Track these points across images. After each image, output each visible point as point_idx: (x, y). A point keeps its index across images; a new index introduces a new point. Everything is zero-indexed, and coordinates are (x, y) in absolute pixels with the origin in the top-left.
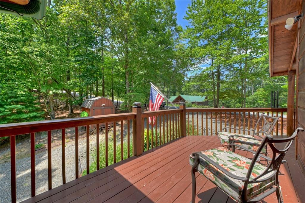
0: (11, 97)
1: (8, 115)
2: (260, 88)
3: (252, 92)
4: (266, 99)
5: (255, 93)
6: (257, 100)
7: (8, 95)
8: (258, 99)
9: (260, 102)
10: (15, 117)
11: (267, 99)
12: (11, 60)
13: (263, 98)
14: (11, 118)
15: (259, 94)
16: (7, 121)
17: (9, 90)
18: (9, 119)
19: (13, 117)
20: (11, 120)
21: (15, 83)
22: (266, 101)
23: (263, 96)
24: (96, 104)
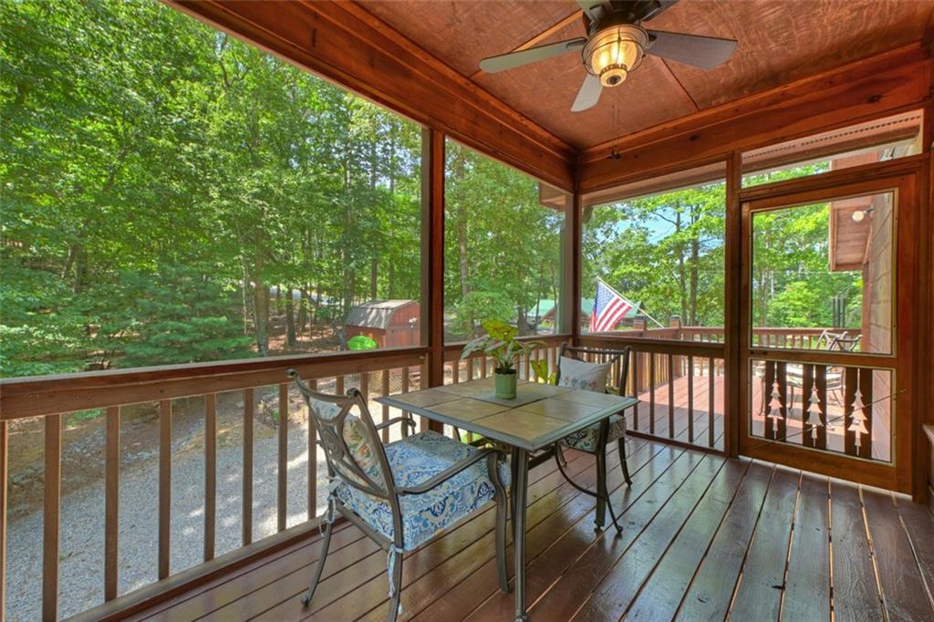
2: (796, 280)
3: (772, 290)
4: (812, 311)
5: (782, 296)
6: (787, 315)
8: (789, 312)
9: (795, 319)
11: (814, 313)
13: (805, 309)
15: (794, 299)
22: (812, 317)
23: (805, 305)
24: (397, 319)
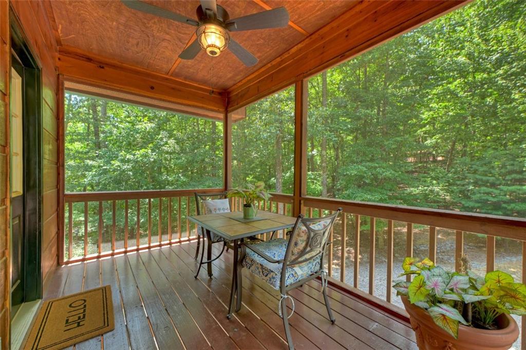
0: (510, 172)
1: (505, 202)
7: (507, 168)
10: (518, 207)
12: (517, 107)
14: (509, 208)
16: (502, 212)
17: (508, 160)
18: (506, 208)
19: (513, 205)
20: (508, 210)
21: (521, 146)
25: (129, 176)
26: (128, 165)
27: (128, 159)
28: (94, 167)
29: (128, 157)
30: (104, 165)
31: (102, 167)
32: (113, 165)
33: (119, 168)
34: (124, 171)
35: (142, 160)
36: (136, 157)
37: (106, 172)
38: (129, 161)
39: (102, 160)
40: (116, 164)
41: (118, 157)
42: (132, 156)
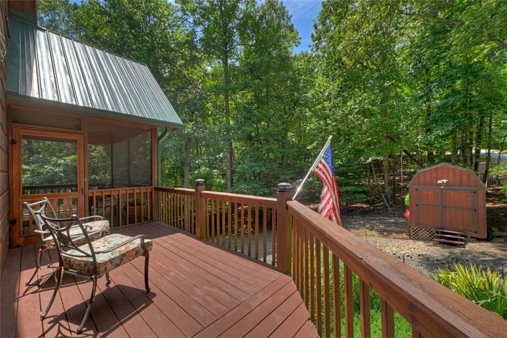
24: (422, 179)
25: (61, 177)
26: (60, 168)
27: (59, 163)
28: (29, 170)
29: (59, 162)
30: (38, 169)
31: (36, 170)
32: (46, 169)
33: (51, 171)
34: (56, 172)
35: (71, 164)
36: (66, 161)
37: (39, 174)
38: (60, 165)
39: (37, 165)
40: (49, 168)
41: (50, 162)
42: (63, 161)
